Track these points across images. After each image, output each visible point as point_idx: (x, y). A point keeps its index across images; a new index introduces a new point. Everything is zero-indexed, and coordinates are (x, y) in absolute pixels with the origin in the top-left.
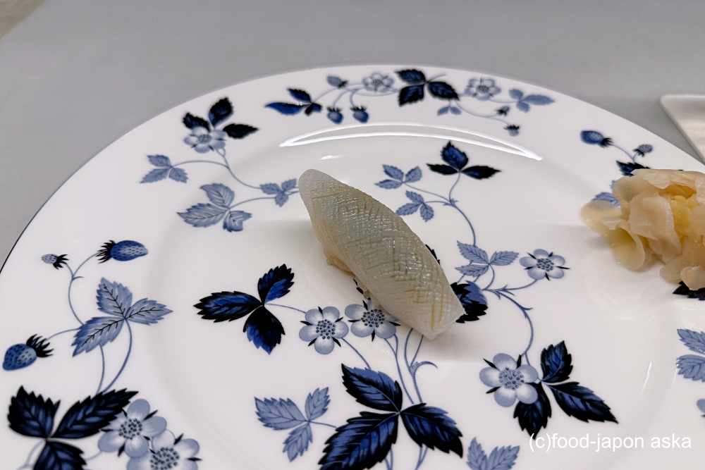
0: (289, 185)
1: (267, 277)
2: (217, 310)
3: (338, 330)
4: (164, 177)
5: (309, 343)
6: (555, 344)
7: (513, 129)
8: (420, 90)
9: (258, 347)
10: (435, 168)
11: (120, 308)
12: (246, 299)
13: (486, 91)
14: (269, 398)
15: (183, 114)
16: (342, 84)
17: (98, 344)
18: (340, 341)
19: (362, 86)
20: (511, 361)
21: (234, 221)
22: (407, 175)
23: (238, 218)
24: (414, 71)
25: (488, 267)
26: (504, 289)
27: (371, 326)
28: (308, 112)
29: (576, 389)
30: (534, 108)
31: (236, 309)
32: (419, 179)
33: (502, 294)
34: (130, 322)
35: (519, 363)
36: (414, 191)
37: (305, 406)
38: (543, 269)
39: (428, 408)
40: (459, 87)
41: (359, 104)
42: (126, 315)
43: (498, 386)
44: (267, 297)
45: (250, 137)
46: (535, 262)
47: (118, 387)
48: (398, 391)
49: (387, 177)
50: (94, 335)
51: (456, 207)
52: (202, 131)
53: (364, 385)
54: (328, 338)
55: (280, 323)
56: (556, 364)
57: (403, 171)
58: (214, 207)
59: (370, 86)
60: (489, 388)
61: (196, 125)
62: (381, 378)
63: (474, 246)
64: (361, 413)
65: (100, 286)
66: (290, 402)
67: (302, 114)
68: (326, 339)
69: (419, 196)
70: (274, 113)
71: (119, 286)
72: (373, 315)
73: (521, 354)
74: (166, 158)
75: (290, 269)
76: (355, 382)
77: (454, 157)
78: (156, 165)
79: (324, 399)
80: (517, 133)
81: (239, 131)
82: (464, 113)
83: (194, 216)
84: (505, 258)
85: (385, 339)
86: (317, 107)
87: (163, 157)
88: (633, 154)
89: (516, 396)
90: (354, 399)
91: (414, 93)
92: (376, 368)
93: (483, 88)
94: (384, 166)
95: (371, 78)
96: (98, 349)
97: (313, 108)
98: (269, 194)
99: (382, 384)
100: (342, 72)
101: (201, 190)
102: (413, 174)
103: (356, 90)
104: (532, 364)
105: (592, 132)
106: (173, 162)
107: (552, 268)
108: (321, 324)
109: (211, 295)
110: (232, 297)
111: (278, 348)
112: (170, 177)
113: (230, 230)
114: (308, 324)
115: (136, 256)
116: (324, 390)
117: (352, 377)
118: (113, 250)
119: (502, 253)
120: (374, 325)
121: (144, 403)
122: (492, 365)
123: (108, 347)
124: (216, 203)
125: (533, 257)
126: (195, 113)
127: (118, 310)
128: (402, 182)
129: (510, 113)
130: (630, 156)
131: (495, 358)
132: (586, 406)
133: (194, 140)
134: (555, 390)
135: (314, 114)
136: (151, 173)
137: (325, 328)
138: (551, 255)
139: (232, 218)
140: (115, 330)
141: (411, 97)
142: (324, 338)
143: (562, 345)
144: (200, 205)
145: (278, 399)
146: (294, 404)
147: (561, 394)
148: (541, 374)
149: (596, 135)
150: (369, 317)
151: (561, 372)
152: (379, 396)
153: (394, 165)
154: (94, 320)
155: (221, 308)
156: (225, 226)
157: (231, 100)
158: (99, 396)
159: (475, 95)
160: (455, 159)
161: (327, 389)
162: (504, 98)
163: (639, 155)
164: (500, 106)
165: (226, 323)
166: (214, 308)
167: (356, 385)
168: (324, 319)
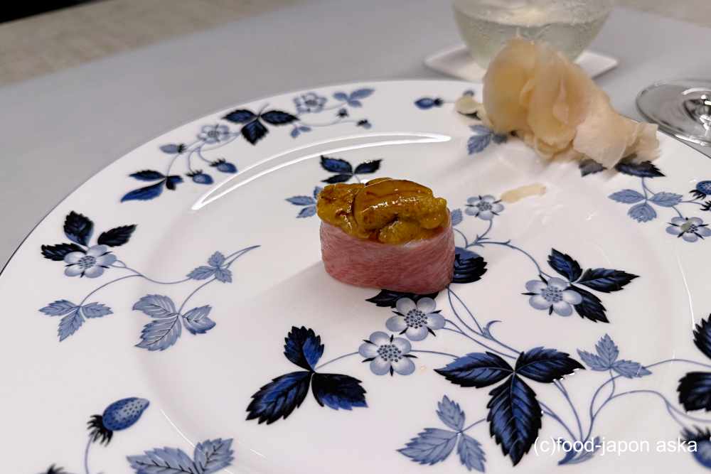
0: (217, 259)
1: (289, 348)
2: (274, 407)
3: (401, 347)
4: (82, 321)
5: (389, 373)
6: (550, 254)
7: (363, 123)
8: (259, 126)
9: (351, 409)
12: (291, 378)
13: (314, 103)
14: (410, 441)
15: (38, 250)
16: (181, 149)
18: (412, 354)
20: (538, 283)
21: (196, 321)
23: (198, 316)
26: (479, 239)
27: (421, 326)
28: (171, 187)
29: (593, 273)
30: (364, 101)
33: (481, 243)
35: (545, 281)
37: (445, 423)
38: (486, 210)
39: (528, 354)
41: (214, 159)
42: (198, 472)
43: (550, 305)
44: (310, 363)
45: (134, 237)
46: (476, 209)
48: (497, 358)
49: (300, 208)
52: (76, 256)
53: (467, 373)
54: (400, 358)
56: (565, 266)
57: (308, 196)
58: (162, 321)
59: (209, 139)
60: (548, 311)
62: (474, 358)
64: (491, 394)
66: (429, 431)
67: (165, 191)
68: (400, 361)
71: (156, 452)
72: (412, 317)
73: (539, 274)
74: (64, 301)
75: (303, 327)
76: (460, 376)
77: (336, 166)
78: (60, 315)
79: (452, 407)
80: (369, 125)
81: (118, 236)
82: (313, 128)
83: (152, 340)
85: (443, 328)
86: (176, 179)
87: (59, 302)
89: (568, 304)
90: (473, 389)
91: (254, 129)
92: (462, 354)
94: (288, 200)
97: (172, 182)
98: (204, 278)
99: (480, 362)
100: (174, 137)
101: (135, 311)
103: (199, 149)
104: (552, 276)
105: (422, 100)
106: (76, 301)
108: (381, 352)
109: (253, 399)
110: (275, 387)
112: (88, 317)
113: (203, 331)
114: (371, 359)
115: (140, 412)
116: (444, 400)
117: (452, 374)
118: (105, 424)
120: (422, 324)
122: (532, 294)
124: (159, 316)
125: (471, 206)
129: (350, 113)
131: (527, 288)
132: (610, 280)
134: (584, 282)
135: (178, 186)
136: (61, 325)
137: (389, 353)
138: (480, 198)
139: (192, 321)
141: (254, 134)
142: (396, 361)
144: (147, 326)
146: (434, 430)
147: (591, 283)
148: (565, 279)
149: (427, 100)
150: (412, 320)
151: (573, 269)
152: (488, 372)
155: (275, 402)
157: (78, 211)
159: (308, 110)
160: (338, 167)
161: (445, 397)
162: (334, 104)
164: (336, 111)
165: (297, 412)
166: (270, 407)
167: (462, 377)
168: (379, 347)
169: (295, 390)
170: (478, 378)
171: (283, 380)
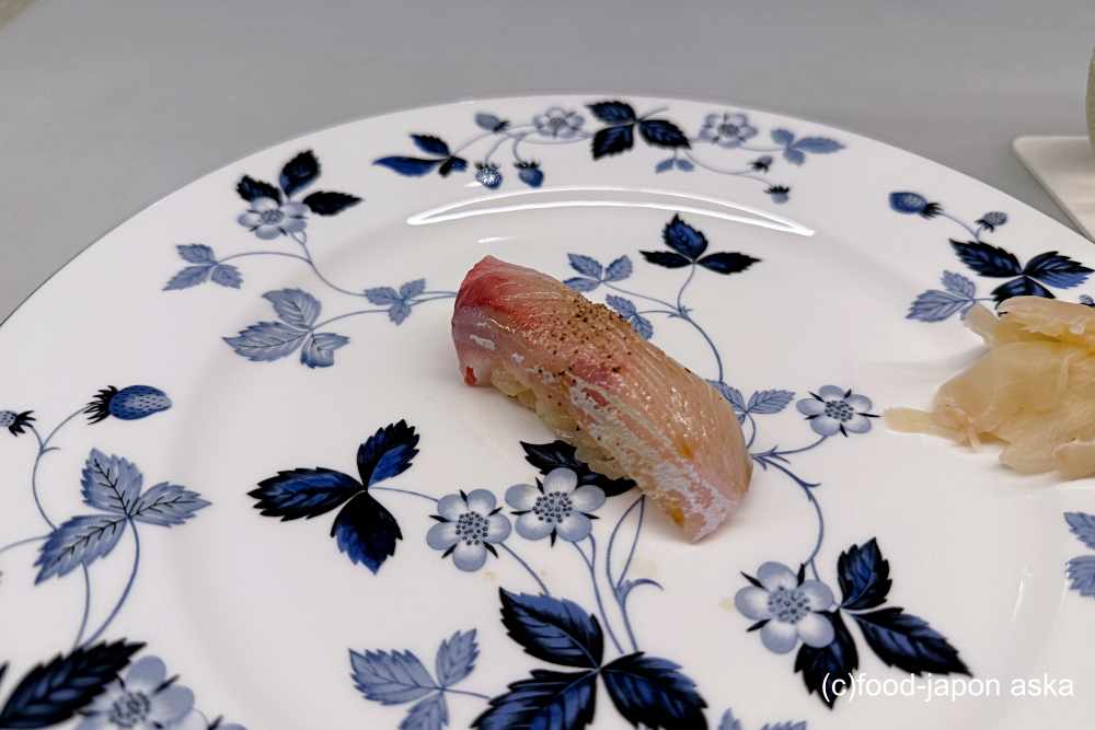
0: (414, 289)
1: (373, 443)
2: (285, 500)
3: (494, 529)
4: (204, 280)
5: (444, 552)
6: (860, 544)
7: (780, 192)
8: (627, 133)
9: (355, 563)
10: (652, 257)
11: (121, 499)
12: (336, 479)
13: (733, 133)
14: (373, 651)
15: (237, 179)
16: (500, 126)
17: (82, 561)
18: (497, 547)
19: (534, 128)
20: (788, 574)
21: (319, 349)
22: (608, 270)
23: (326, 345)
24: (617, 104)
25: (744, 416)
26: (773, 454)
27: (549, 520)
28: (444, 171)
29: (898, 619)
30: (812, 158)
31: (318, 498)
32: (627, 276)
33: (769, 462)
34: (136, 523)
35: (801, 578)
36: (620, 295)
37: (437, 662)
38: (836, 418)
39: (648, 661)
40: (690, 128)
41: (527, 157)
42: (131, 511)
43: (766, 618)
44: (373, 476)
45: (348, 213)
46: (821, 407)
47: (110, 637)
48: (595, 634)
49: (576, 274)
50: (73, 548)
51: (689, 320)
52: (268, 204)
53: (538, 623)
54: (477, 543)
55: (394, 520)
56: (861, 577)
57: (600, 262)
58: (287, 328)
59: (546, 128)
60: (752, 623)
61: (259, 196)
62: (567, 611)
63: (721, 382)
64: (534, 672)
65: (87, 462)
66: (409, 657)
67: (434, 173)
68: (473, 546)
69: (629, 302)
70: (388, 173)
71: (121, 462)
72: (552, 501)
73: (804, 562)
74: (207, 249)
75: (413, 428)
76: (523, 620)
77: (684, 239)
78: (192, 261)
79: (468, 650)
80: (786, 198)
81: (330, 203)
82: (697, 167)
83: (252, 342)
84: (771, 401)
85: (574, 543)
86: (460, 164)
87: (202, 247)
88: (976, 227)
89: (798, 635)
90: (519, 649)
91: (617, 138)
92: (558, 593)
93: (728, 129)
94: (570, 256)
95: (547, 115)
96: (80, 568)
97: (453, 164)
98: (378, 304)
99: (568, 621)
100: (499, 108)
101: (265, 301)
102: (617, 267)
103: (522, 135)
104: (822, 579)
105: (907, 194)
106: (219, 255)
107: (850, 418)
108: (465, 519)
109: (277, 475)
110: (312, 477)
111: (390, 564)
112: (213, 279)
113: (313, 365)
114: (442, 520)
115: (152, 412)
116: (468, 634)
117: (516, 609)
118: (113, 401)
119: (766, 393)
120: (554, 519)
121: (156, 664)
122: (756, 583)
123: (99, 568)
124: (290, 321)
125: (819, 399)
126: (257, 176)
127: (119, 504)
128: (599, 283)
129: (772, 167)
130: (972, 232)
131: (760, 570)
132: (916, 648)
133: (254, 218)
134: (864, 622)
135: (455, 175)
136: (181, 273)
137: (472, 527)
138: (848, 395)
139: (315, 347)
140: (110, 536)
141: (612, 144)
142: (469, 543)
143: (872, 545)
144: (263, 324)
145: (389, 652)
146: (417, 661)
147: (874, 630)
148: (838, 596)
149: (915, 199)
150: (546, 506)
151: (871, 591)
152: (565, 643)
153: (587, 254)
154: (76, 521)
155: (294, 495)
156: (304, 359)
157: (316, 154)
158: (78, 654)
159: (716, 140)
160: (686, 243)
161: (474, 633)
162: (763, 143)
163: (986, 228)
164: (756, 156)
165: (301, 524)
166: (281, 497)
167: (523, 624)
168: (469, 512)
169: (325, 496)
170: (541, 640)
171: (327, 476)
